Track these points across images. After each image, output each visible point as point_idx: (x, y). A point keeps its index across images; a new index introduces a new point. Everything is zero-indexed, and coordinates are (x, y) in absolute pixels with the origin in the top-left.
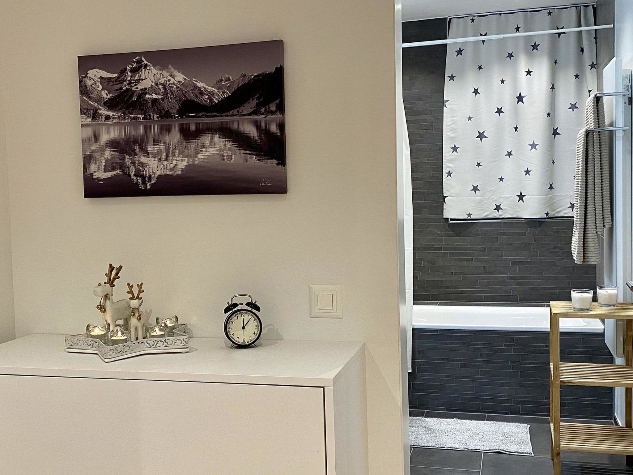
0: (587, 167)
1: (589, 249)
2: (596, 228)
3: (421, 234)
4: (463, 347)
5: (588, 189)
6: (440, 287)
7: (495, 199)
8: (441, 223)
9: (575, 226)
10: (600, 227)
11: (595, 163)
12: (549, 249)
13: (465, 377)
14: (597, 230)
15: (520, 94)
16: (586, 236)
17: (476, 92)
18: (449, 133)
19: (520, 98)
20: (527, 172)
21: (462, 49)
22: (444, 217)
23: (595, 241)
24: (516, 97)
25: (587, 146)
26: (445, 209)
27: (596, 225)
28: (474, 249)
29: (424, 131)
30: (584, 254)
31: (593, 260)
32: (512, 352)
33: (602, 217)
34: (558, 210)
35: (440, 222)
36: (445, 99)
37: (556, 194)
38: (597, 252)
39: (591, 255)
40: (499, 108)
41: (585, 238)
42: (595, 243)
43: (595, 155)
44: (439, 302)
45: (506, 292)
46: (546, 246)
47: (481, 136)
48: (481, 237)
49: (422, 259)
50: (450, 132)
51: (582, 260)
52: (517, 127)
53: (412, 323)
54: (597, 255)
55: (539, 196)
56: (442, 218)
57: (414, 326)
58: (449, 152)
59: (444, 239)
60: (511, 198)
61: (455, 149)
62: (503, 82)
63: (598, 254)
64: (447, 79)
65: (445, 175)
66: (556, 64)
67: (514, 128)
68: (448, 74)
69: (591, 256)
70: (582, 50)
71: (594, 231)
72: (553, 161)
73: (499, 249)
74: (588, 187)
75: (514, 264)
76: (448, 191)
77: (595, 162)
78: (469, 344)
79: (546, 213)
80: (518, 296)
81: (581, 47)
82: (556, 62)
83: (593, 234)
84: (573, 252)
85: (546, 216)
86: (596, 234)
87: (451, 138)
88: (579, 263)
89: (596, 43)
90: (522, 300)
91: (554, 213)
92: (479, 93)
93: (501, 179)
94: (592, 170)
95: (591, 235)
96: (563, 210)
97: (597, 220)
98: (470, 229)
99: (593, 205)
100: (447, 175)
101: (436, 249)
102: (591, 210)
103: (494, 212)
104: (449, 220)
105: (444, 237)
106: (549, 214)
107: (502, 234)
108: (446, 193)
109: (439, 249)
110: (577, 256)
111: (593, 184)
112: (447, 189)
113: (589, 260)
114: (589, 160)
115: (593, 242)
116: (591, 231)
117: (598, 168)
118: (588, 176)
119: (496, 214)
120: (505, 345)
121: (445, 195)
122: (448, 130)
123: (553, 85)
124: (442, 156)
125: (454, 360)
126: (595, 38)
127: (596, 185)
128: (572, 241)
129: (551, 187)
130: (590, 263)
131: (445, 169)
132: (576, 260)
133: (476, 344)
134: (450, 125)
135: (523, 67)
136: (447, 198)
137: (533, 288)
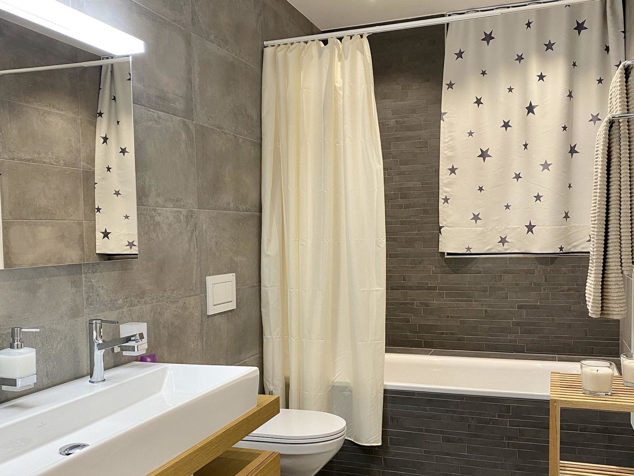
0: (609, 174)
1: (610, 296)
2: (621, 266)
3: (414, 270)
4: (446, 415)
5: (610, 207)
6: (434, 333)
7: (499, 230)
8: (437, 258)
9: (591, 263)
10: (628, 264)
11: (621, 168)
12: (562, 291)
13: (448, 454)
14: (623, 269)
15: (531, 103)
16: (606, 277)
17: (479, 102)
18: (446, 152)
19: (530, 109)
20: (538, 198)
21: (463, 51)
22: (440, 251)
23: (619, 285)
24: (526, 108)
25: (609, 144)
26: (441, 241)
27: (621, 261)
28: (474, 289)
29: (418, 149)
30: (602, 303)
31: (615, 313)
32: (508, 425)
33: (631, 249)
34: (575, 244)
35: (435, 257)
36: (443, 112)
37: (573, 225)
38: (622, 301)
39: (612, 305)
40: (506, 121)
41: (605, 280)
42: (620, 288)
43: (621, 157)
44: (433, 350)
45: (511, 341)
46: (559, 287)
47: (484, 155)
48: (482, 274)
49: (413, 300)
50: (447, 150)
51: (600, 313)
52: (527, 143)
53: (383, 383)
54: (621, 305)
55: (551, 226)
56: (437, 252)
57: (386, 386)
58: (446, 174)
59: (439, 276)
60: (519, 229)
61: (453, 170)
62: (510, 90)
63: (624, 305)
64: (445, 87)
65: (441, 201)
66: (575, 67)
67: (523, 145)
68: (445, 81)
69: (613, 307)
70: (607, 49)
71: (618, 269)
72: (570, 185)
73: (502, 289)
74: (609, 204)
75: (520, 307)
76: (444, 220)
77: (621, 166)
78: (454, 412)
79: (560, 247)
80: (525, 345)
81: (606, 46)
82: (574, 65)
83: (617, 275)
84: (587, 299)
85: (560, 251)
86: (621, 275)
87: (449, 158)
88: (594, 316)
89: (625, 38)
90: (530, 350)
91: (569, 247)
92: (482, 104)
93: (507, 207)
94: (617, 178)
95: (613, 275)
96: (581, 244)
97: (623, 253)
98: (469, 266)
99: (616, 231)
100: (443, 201)
101: (429, 289)
102: (614, 239)
103: (499, 245)
104: (446, 254)
105: (440, 274)
106: (563, 248)
107: (506, 272)
108: (442, 223)
109: (434, 288)
110: (592, 307)
111: (617, 200)
112: (443, 217)
113: (610, 312)
114: (611, 164)
115: (616, 286)
116: (613, 269)
117: (626, 176)
118: (611, 188)
119: (500, 248)
120: (499, 416)
121: (440, 225)
122: (445, 148)
123: (571, 93)
124: (438, 180)
125: (435, 432)
126: (624, 32)
127: (623, 201)
128: (587, 284)
129: (567, 216)
130: (611, 317)
131: (442, 194)
132: (590, 313)
133: (463, 413)
134: (447, 142)
135: (534, 70)
136: (443, 228)
137: (543, 337)
